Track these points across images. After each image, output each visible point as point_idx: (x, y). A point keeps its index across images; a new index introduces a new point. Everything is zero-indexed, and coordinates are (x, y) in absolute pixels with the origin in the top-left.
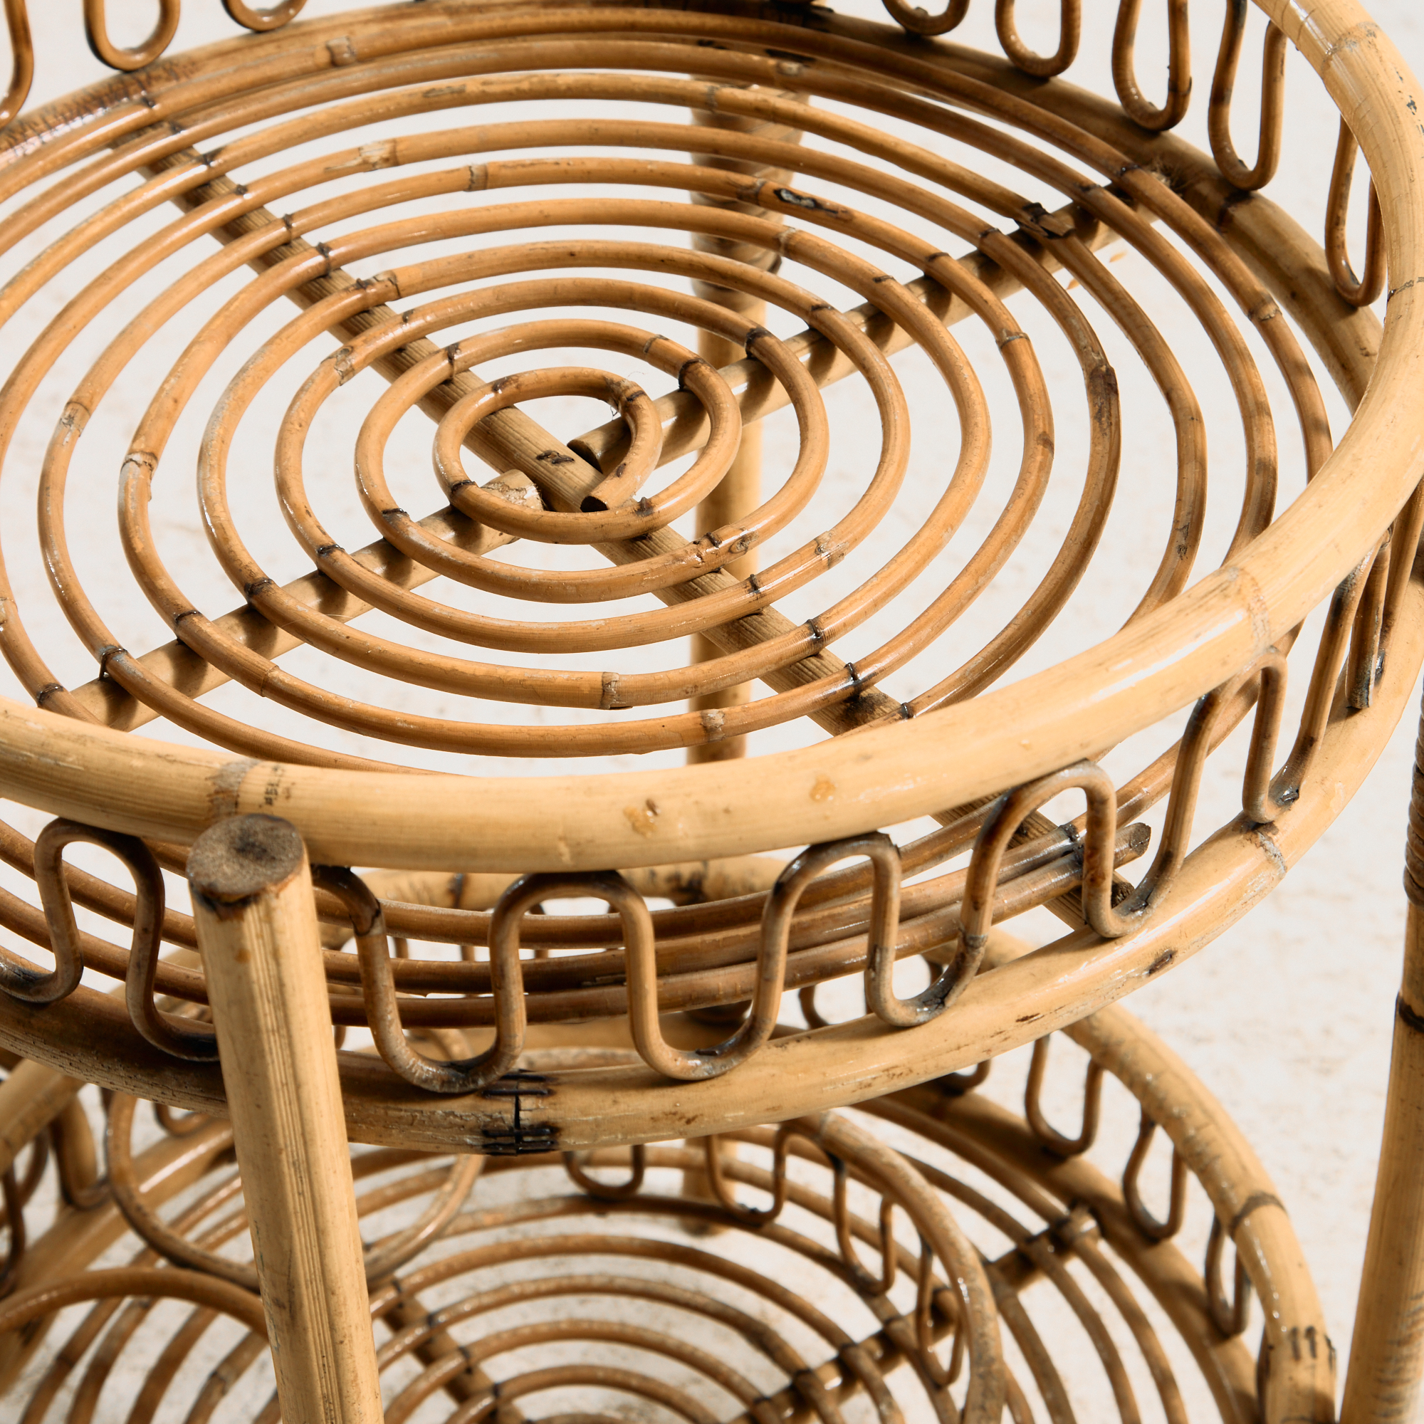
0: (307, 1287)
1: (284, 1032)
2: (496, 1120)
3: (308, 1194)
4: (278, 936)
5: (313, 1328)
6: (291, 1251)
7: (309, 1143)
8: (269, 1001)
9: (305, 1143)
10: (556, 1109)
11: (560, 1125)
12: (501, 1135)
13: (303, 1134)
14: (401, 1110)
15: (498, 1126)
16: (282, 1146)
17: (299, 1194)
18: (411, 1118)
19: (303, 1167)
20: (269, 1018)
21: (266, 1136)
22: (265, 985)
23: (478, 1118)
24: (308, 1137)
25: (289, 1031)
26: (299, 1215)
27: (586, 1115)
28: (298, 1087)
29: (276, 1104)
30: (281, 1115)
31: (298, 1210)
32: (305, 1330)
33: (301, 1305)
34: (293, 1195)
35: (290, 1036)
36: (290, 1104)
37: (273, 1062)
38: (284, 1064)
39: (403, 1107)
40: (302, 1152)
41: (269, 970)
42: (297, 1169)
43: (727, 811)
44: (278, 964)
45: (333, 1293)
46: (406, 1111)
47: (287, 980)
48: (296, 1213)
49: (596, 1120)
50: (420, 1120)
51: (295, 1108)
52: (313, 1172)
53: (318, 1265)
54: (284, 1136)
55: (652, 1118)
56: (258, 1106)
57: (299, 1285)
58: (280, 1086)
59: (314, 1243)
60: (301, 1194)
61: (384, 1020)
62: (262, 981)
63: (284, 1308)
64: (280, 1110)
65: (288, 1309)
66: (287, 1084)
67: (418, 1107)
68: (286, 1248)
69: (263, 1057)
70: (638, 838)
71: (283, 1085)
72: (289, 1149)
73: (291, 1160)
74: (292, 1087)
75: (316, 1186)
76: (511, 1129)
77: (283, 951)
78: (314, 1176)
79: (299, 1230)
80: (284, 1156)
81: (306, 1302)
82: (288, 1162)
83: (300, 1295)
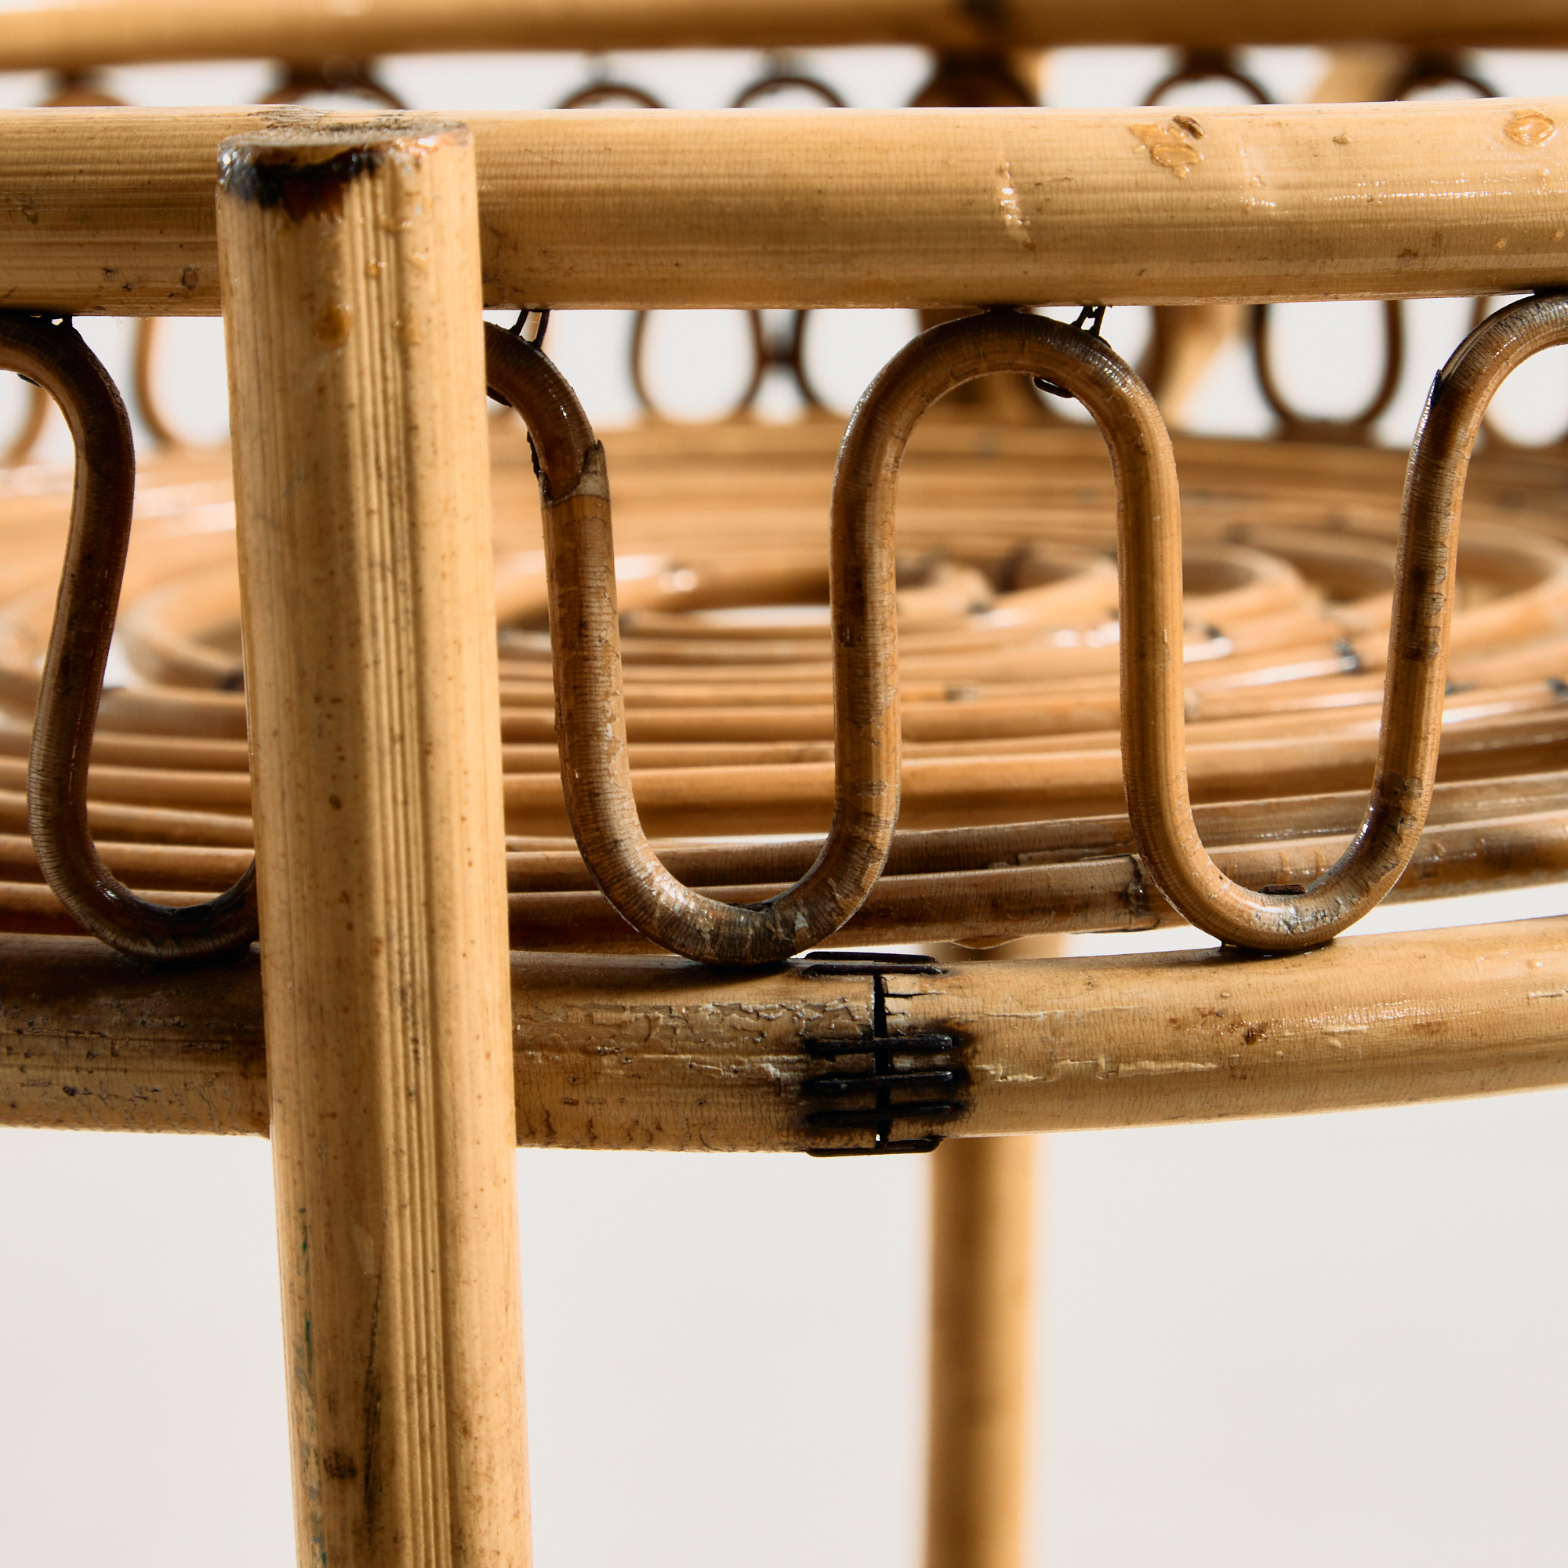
0: (409, 1404)
1: (405, 574)
2: (835, 1014)
3: (427, 1099)
4: (412, 281)
5: (415, 1539)
6: (381, 1277)
7: (440, 932)
8: (379, 476)
9: (431, 931)
10: (963, 996)
11: (973, 1029)
12: (845, 1049)
13: (429, 904)
14: (624, 1009)
15: (839, 1027)
16: (381, 932)
17: (409, 1094)
18: (644, 1024)
19: (422, 1009)
20: (375, 519)
21: (346, 898)
22: (375, 417)
23: (793, 1012)
24: (439, 913)
25: (416, 573)
26: (405, 1159)
27: (1028, 1008)
28: (425, 750)
29: (375, 796)
30: (384, 828)
31: (405, 1147)
32: (397, 1539)
33: (393, 1460)
34: (396, 1094)
35: (417, 590)
36: (405, 803)
37: (376, 662)
38: (400, 672)
39: (628, 1003)
40: (421, 957)
41: (385, 379)
42: (409, 1013)
43: (1340, 141)
44: (406, 364)
45: (466, 1431)
46: (632, 1009)
47: (421, 417)
48: (398, 1153)
49: (1050, 1017)
50: (666, 1027)
51: (416, 821)
52: (443, 1028)
53: (436, 1334)
54: (387, 902)
55: (1173, 1021)
56: (336, 803)
57: (391, 1389)
58: (387, 742)
59: (433, 1261)
60: (412, 1094)
61: (599, 736)
62: (369, 409)
63: (353, 1472)
64: (383, 817)
65: (360, 1478)
66: (402, 738)
67: (660, 1001)
68: (370, 1270)
69: (355, 643)
70: (1161, 177)
71: (393, 740)
72: (396, 946)
73: (397, 984)
74: (412, 748)
75: (446, 1072)
76: (868, 1033)
77: (418, 327)
78: (445, 1042)
79: (401, 1207)
80: (382, 962)
81: (404, 1449)
82: (390, 983)
83: (392, 1423)
